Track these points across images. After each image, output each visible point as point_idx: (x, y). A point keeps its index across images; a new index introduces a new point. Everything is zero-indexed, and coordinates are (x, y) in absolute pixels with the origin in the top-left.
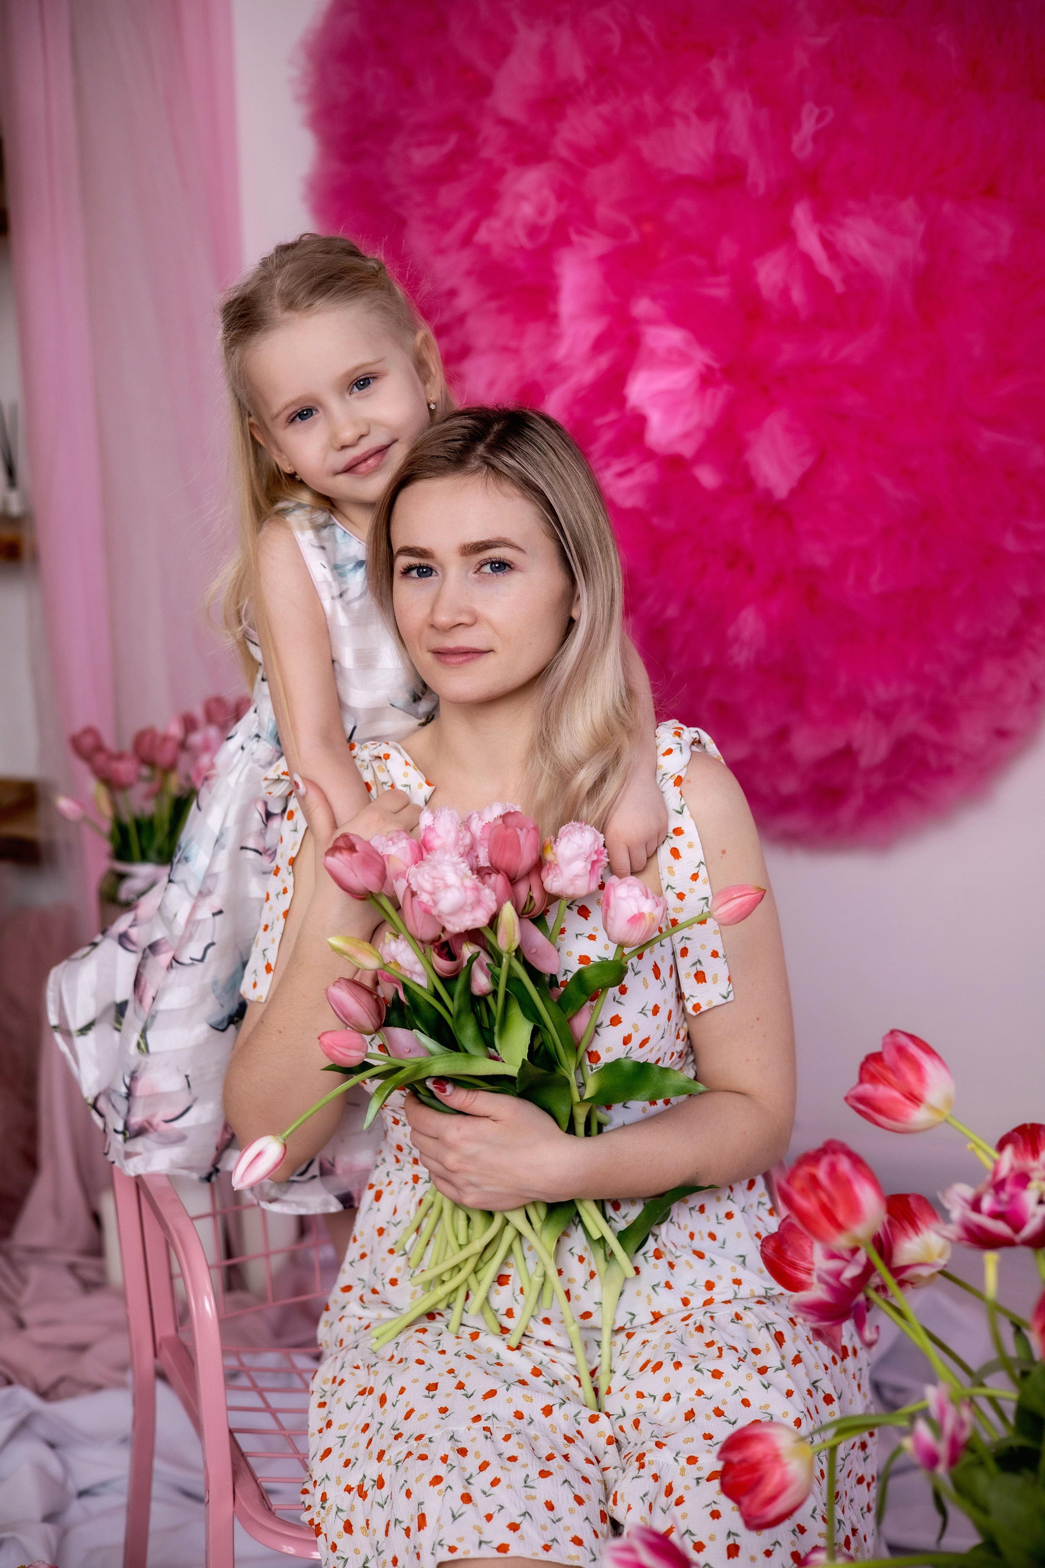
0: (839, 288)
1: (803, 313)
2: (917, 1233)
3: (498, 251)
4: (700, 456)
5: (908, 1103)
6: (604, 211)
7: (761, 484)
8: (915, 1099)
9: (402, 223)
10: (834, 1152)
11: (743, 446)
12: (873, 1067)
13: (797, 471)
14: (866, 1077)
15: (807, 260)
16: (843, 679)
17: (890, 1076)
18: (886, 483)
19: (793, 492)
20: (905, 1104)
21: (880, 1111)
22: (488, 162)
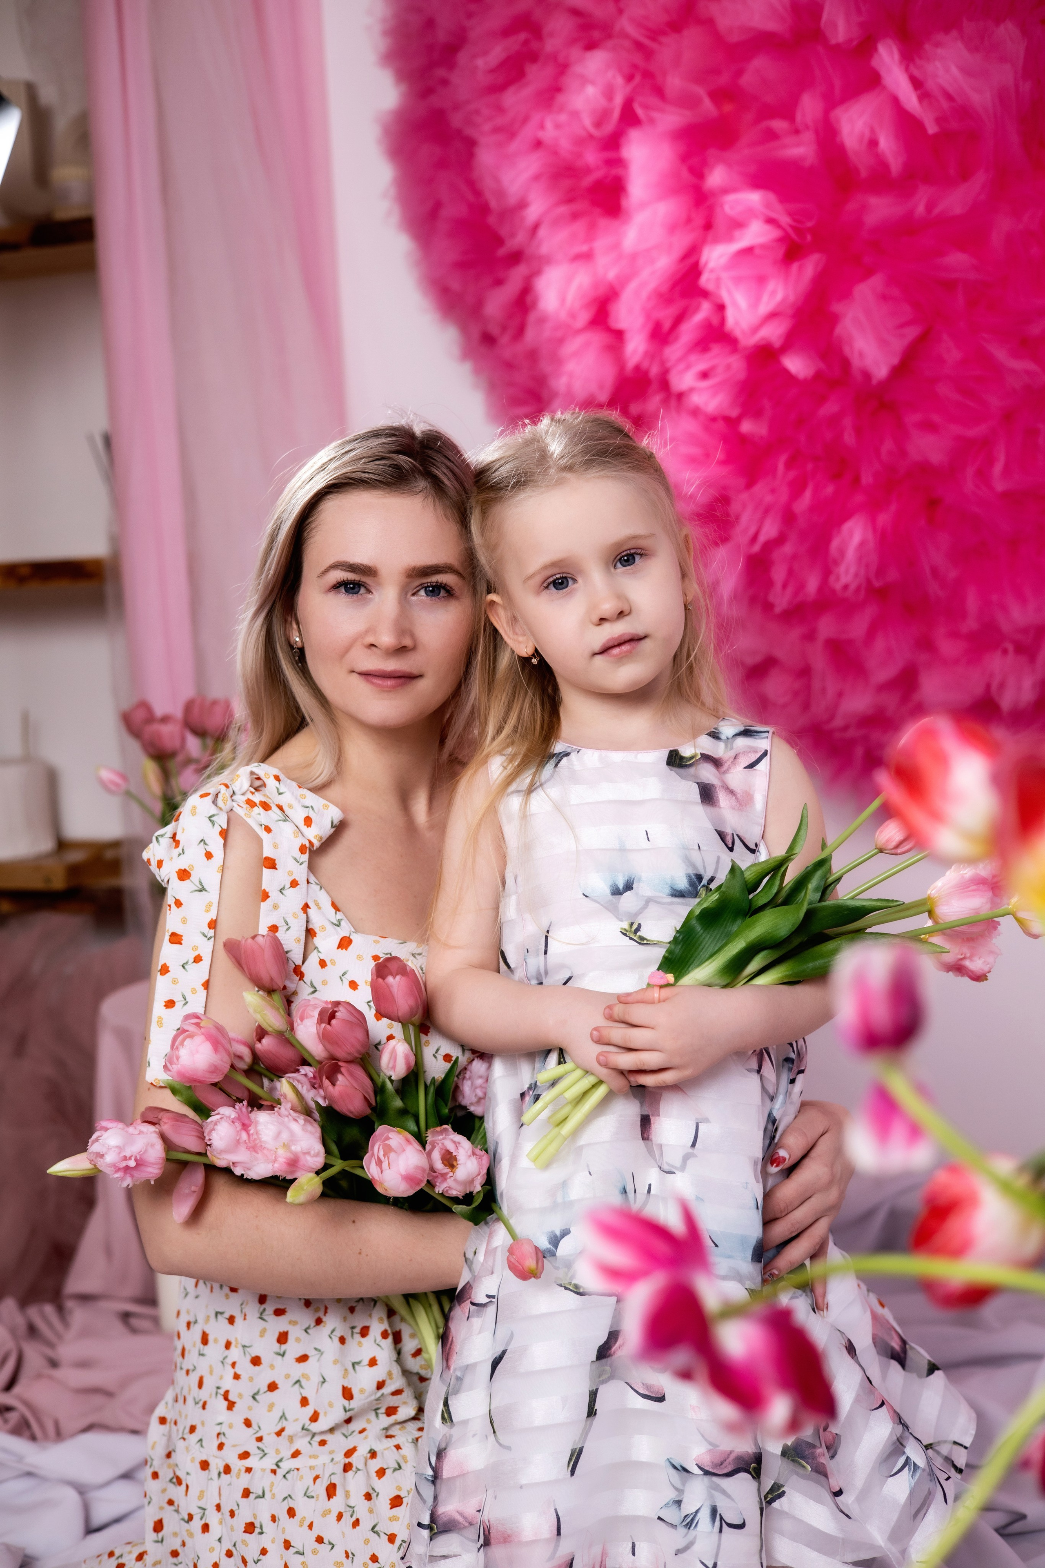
0: (932, 128)
1: (896, 164)
3: (565, 145)
4: (789, 343)
6: (674, 82)
7: (856, 363)
9: (471, 144)
11: (834, 319)
13: (898, 345)
15: (895, 101)
16: (972, 603)
18: (1001, 354)
19: (897, 372)
22: (554, 57)
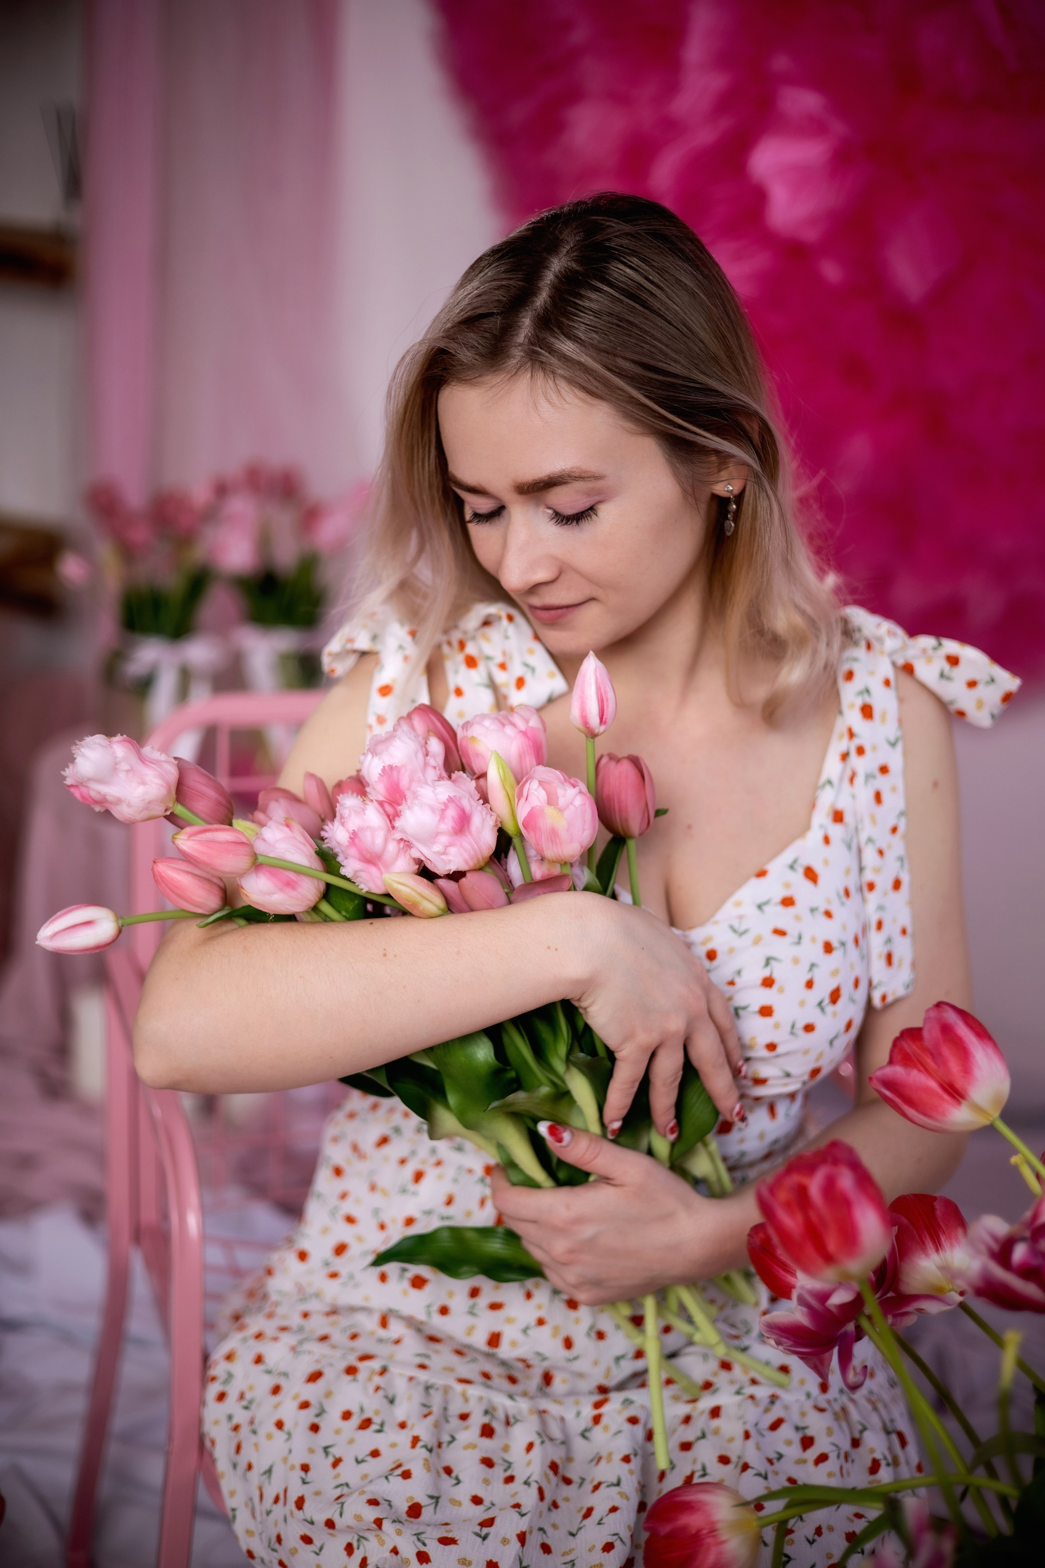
2: (937, 1250)
5: (946, 1097)
8: (956, 1094)
10: (836, 1162)
12: (909, 1046)
14: (898, 1057)
17: (929, 1061)
20: (943, 1099)
21: (910, 1102)
